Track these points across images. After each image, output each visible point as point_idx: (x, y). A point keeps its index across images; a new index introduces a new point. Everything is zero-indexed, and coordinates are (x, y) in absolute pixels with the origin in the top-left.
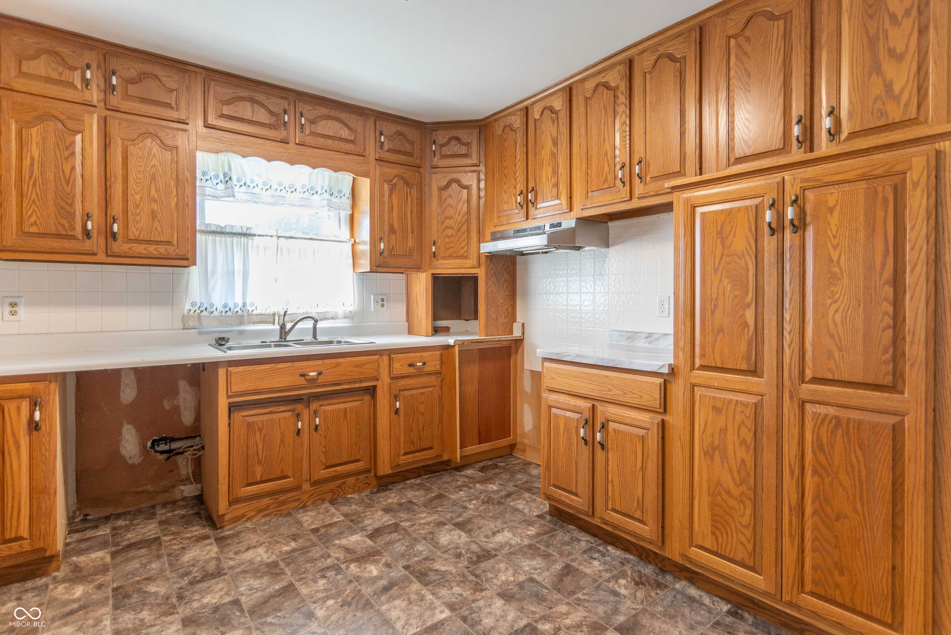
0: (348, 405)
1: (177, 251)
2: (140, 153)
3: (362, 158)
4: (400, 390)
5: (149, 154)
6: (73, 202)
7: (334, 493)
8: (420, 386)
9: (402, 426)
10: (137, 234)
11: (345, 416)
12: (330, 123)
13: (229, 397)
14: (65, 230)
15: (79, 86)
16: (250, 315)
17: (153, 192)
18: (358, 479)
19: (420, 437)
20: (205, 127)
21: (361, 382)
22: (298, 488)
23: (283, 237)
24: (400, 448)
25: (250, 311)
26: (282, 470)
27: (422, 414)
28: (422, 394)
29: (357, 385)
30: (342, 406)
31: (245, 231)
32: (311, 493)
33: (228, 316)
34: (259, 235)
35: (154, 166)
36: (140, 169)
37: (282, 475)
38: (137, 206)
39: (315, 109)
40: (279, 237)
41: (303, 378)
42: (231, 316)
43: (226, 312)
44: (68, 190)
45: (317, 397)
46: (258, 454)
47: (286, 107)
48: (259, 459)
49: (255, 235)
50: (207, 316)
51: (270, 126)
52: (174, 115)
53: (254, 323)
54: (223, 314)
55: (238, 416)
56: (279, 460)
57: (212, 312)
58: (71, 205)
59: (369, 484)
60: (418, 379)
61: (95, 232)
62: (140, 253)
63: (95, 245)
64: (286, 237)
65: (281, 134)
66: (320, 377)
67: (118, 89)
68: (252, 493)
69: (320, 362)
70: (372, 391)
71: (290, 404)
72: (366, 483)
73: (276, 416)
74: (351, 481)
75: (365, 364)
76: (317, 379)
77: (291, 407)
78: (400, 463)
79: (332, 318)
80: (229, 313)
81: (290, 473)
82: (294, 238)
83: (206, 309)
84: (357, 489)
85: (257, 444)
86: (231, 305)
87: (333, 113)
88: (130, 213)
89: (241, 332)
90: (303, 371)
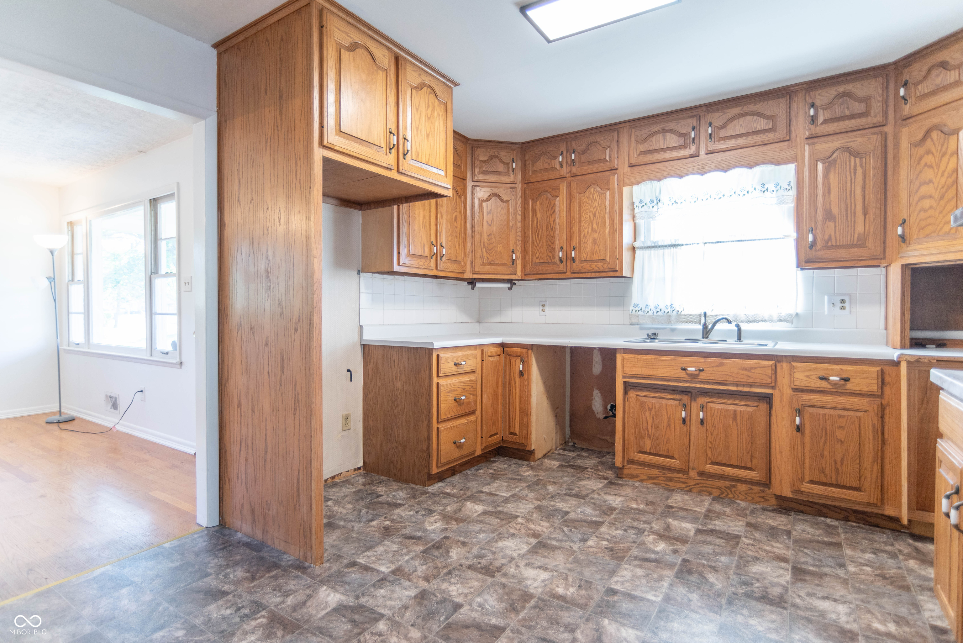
0: (738, 408)
1: (609, 266)
2: (587, 200)
3: (786, 143)
4: (805, 406)
5: (593, 199)
6: (554, 241)
7: (722, 493)
8: (838, 406)
9: (808, 447)
10: (585, 256)
11: (735, 418)
12: (742, 121)
13: (624, 377)
14: (551, 259)
15: (558, 168)
16: (679, 315)
17: (595, 225)
18: (752, 489)
19: (837, 469)
20: (630, 167)
21: (751, 386)
22: (685, 472)
23: (709, 243)
24: (803, 473)
25: (680, 312)
26: (668, 450)
27: (842, 442)
28: (840, 416)
29: (746, 389)
30: (732, 408)
31: (673, 243)
32: (697, 482)
33: (659, 316)
34: (686, 245)
35: (596, 206)
36: (588, 211)
37: (668, 454)
38: (586, 237)
39: (725, 113)
40: (706, 243)
41: (684, 371)
42: (662, 316)
43: (658, 312)
44: (552, 234)
45: (704, 393)
46: (648, 431)
47: (695, 124)
48: (648, 434)
49: (683, 245)
50: (642, 315)
51: (680, 147)
52: (606, 166)
53: (682, 322)
54: (655, 314)
55: (633, 394)
56: (665, 440)
57: (648, 312)
58: (553, 243)
59: (766, 500)
60: (838, 397)
61: (565, 258)
62: (587, 269)
63: (565, 267)
64: (712, 243)
65: (692, 149)
66: (701, 373)
67: (577, 161)
68: (643, 460)
69: (702, 359)
70: (768, 399)
71: (676, 394)
72: (762, 497)
73: (664, 402)
74: (742, 487)
75: (755, 368)
76: (698, 375)
77: (677, 397)
78: (803, 489)
79: (762, 321)
80: (660, 313)
81: (676, 456)
82: (720, 242)
83: (641, 309)
84: (749, 498)
85: (647, 421)
86: (662, 306)
87: (746, 109)
88: (582, 243)
89: (673, 330)
90: (684, 366)
